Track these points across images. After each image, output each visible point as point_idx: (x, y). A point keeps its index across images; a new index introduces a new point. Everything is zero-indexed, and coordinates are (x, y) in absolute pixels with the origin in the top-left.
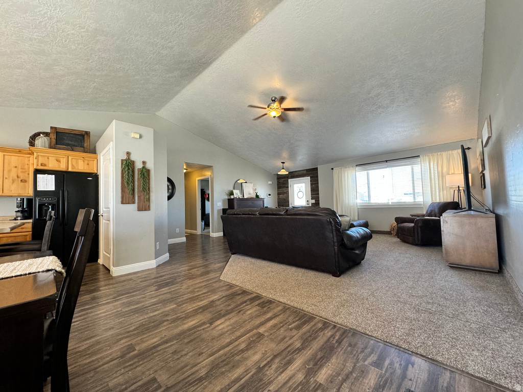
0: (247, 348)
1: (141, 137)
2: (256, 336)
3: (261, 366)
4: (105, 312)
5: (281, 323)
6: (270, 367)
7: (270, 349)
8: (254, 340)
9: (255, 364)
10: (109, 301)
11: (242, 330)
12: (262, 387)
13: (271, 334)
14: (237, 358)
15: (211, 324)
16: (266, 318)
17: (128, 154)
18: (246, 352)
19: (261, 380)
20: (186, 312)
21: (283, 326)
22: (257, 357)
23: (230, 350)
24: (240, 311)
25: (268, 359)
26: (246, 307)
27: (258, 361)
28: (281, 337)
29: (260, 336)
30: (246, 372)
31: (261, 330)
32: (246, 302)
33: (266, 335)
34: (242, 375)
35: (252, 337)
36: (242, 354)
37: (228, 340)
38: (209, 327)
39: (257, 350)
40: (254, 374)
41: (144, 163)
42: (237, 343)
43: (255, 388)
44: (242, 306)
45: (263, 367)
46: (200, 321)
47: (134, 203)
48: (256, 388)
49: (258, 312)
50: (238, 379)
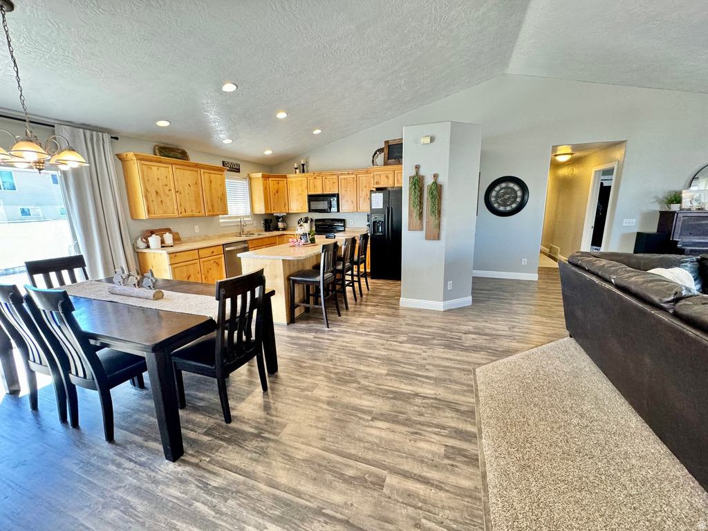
0: (348, 481)
1: (432, 140)
2: (374, 479)
3: (323, 511)
4: (347, 343)
5: (425, 502)
6: (326, 523)
7: (357, 508)
8: (366, 480)
9: (324, 501)
10: (363, 332)
11: (379, 457)
12: (294, 526)
13: (390, 498)
14: (329, 477)
15: (373, 419)
16: (424, 474)
17: (417, 167)
18: (341, 481)
19: (302, 520)
20: (380, 387)
21: (420, 508)
22: (337, 498)
23: (338, 462)
24: (416, 433)
25: (338, 516)
26: (433, 436)
27: (331, 504)
28: (391, 515)
29: (379, 483)
30: (311, 496)
31: (391, 480)
32: (444, 428)
33: (384, 490)
34: (305, 494)
35: (371, 474)
36: (336, 479)
37: (353, 452)
38: (368, 420)
39: (349, 492)
40: (310, 508)
41: (436, 176)
42: (352, 462)
43: (291, 518)
44: (430, 429)
45: (324, 513)
46: (373, 407)
47: (421, 229)
48: (290, 520)
49: (430, 456)
50: (298, 494)
